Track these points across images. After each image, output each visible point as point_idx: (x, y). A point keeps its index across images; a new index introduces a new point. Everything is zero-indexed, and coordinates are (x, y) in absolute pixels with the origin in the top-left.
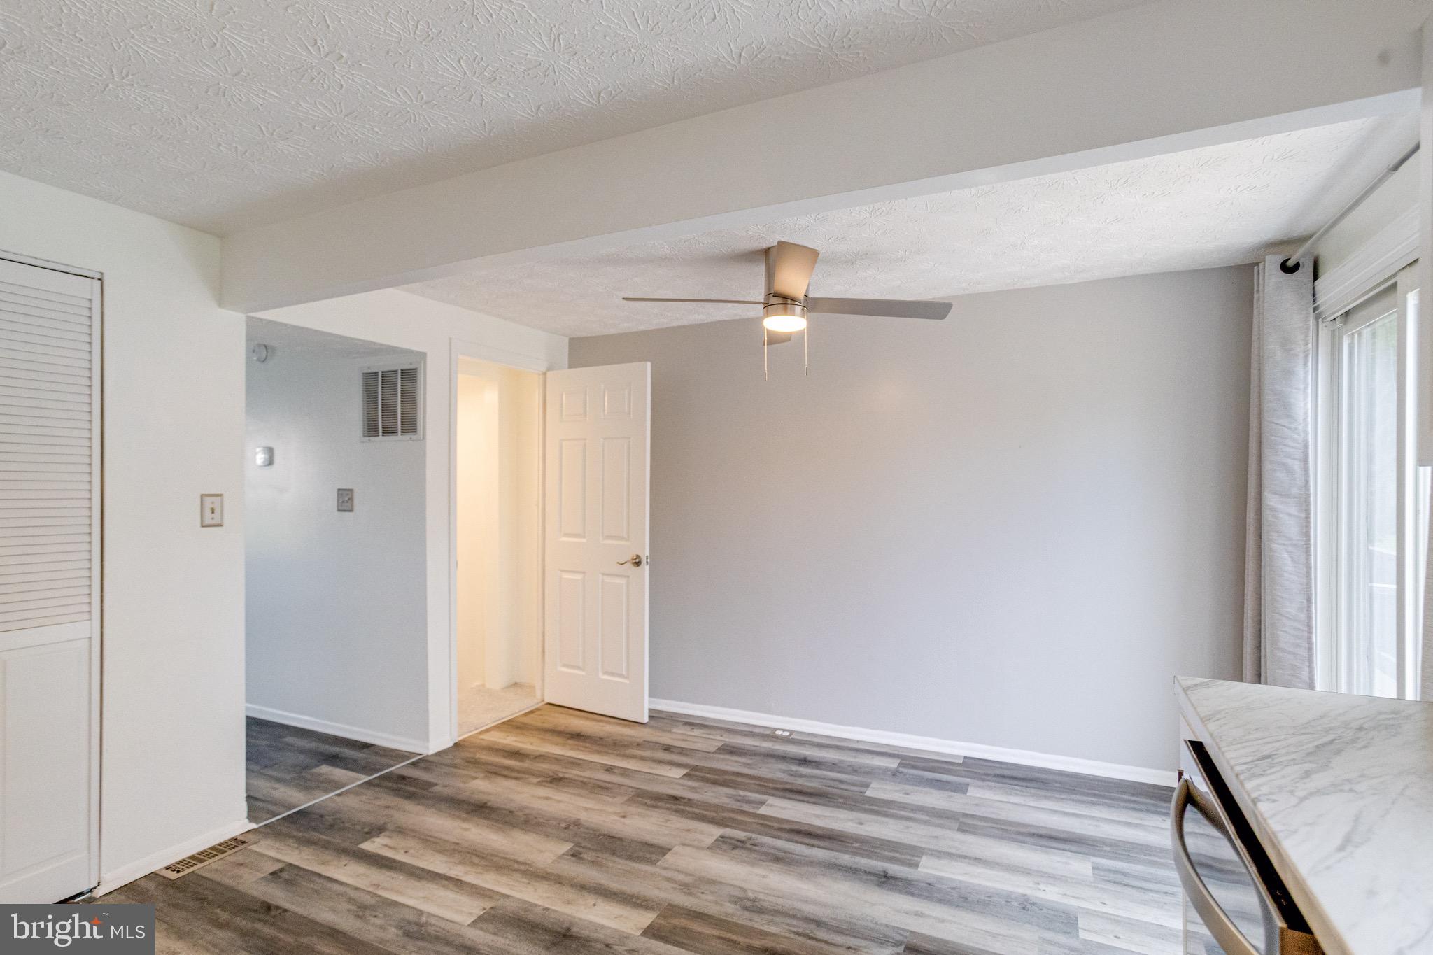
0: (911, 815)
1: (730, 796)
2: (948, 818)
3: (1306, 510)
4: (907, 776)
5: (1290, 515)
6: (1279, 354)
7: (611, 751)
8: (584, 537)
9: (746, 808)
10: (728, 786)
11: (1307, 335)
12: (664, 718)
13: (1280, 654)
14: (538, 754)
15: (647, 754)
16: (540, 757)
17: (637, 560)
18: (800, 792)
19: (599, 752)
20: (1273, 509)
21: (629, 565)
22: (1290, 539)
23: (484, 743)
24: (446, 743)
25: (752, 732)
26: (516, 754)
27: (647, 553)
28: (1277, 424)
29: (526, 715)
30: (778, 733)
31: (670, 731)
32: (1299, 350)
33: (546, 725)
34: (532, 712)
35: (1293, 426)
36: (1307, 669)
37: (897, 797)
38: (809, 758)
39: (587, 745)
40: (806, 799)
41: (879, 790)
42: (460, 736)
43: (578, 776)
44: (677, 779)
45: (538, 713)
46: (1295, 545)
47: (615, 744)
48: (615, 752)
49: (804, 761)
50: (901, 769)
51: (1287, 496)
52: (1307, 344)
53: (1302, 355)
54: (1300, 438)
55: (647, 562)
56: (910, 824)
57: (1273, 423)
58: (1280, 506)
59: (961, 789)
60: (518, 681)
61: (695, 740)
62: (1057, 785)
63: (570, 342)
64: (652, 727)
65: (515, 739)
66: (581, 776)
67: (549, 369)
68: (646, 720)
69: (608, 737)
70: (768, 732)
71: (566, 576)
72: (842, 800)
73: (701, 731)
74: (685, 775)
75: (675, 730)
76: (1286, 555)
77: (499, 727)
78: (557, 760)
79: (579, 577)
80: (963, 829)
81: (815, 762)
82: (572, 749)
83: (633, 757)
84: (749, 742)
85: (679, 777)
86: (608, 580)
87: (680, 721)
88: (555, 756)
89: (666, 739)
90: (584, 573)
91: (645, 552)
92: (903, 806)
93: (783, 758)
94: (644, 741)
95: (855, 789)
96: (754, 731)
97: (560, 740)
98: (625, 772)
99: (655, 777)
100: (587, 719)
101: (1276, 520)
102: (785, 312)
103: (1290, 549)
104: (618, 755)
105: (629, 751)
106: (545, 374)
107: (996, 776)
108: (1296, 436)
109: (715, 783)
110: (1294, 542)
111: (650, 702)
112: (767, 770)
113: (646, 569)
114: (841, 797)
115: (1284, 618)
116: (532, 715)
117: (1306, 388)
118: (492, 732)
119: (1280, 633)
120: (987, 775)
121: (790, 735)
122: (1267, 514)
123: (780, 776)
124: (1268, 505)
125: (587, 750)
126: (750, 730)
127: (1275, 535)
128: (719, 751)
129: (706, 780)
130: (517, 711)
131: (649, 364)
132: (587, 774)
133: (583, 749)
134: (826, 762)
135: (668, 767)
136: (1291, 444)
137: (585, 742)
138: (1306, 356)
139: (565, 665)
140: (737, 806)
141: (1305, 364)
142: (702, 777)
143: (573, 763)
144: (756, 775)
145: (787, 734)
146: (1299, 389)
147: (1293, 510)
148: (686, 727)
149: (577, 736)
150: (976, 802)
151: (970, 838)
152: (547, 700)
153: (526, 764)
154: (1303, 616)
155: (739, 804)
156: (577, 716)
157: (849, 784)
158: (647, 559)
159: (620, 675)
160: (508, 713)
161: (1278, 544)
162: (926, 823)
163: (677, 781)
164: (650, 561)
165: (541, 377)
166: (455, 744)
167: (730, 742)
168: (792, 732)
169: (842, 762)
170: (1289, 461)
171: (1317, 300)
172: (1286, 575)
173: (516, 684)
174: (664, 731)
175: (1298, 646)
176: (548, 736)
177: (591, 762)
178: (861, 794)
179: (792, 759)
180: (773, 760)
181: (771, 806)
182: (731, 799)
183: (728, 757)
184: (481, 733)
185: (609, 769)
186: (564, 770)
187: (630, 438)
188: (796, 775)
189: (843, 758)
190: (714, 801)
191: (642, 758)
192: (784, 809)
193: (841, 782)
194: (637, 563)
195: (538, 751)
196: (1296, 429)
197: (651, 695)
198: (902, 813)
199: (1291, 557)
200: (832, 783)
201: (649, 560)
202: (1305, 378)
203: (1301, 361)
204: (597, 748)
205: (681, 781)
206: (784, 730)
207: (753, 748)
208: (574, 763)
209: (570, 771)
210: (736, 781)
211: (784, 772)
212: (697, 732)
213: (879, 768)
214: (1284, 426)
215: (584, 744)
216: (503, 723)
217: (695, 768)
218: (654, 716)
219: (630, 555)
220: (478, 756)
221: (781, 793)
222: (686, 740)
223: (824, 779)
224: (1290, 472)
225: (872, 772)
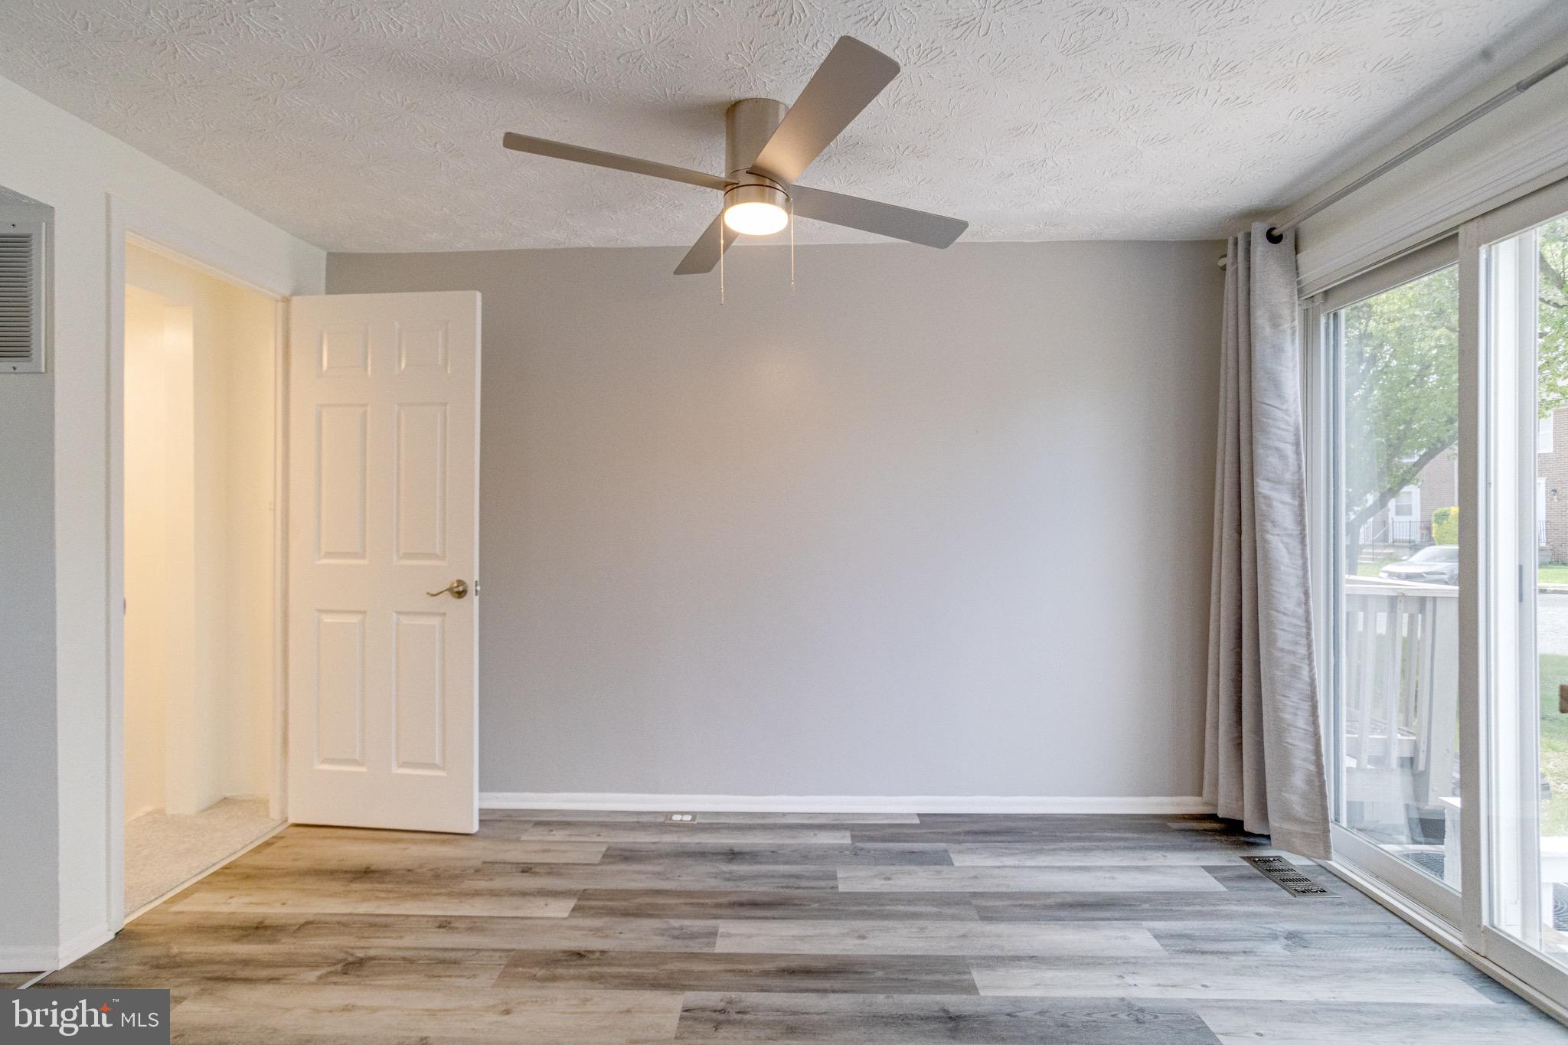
0: (911, 909)
1: (662, 933)
2: (958, 904)
3: (1299, 497)
4: (872, 852)
5: (1283, 503)
6: (1268, 330)
7: (434, 891)
8: (363, 557)
9: (695, 947)
10: (650, 916)
11: (1293, 312)
12: (500, 821)
13: (1278, 654)
14: (302, 921)
15: (498, 883)
16: (307, 927)
17: (461, 589)
18: (754, 904)
19: (415, 896)
20: (1266, 497)
21: (447, 595)
22: (1285, 529)
23: (185, 920)
24: (99, 935)
25: (638, 822)
26: (258, 929)
27: (477, 578)
28: (1267, 404)
29: (258, 850)
30: (676, 818)
31: (518, 840)
32: (1286, 326)
33: (302, 864)
34: (268, 844)
35: (1284, 407)
36: (1307, 668)
37: (877, 885)
38: (736, 850)
39: (390, 886)
40: (769, 913)
41: (854, 880)
42: (126, 916)
43: (393, 948)
44: (565, 919)
45: (281, 843)
46: (1290, 535)
47: (437, 876)
48: (443, 891)
49: (733, 855)
50: (860, 845)
51: (1280, 482)
52: (1293, 320)
53: (1289, 331)
54: (1291, 420)
55: (476, 591)
56: (921, 923)
57: (1264, 403)
58: (1274, 494)
59: (942, 859)
60: (228, 795)
61: (563, 847)
62: (1035, 833)
63: (328, 259)
64: (485, 838)
65: (247, 899)
66: (399, 949)
67: (296, 292)
68: (475, 828)
69: (421, 866)
70: (661, 820)
71: (328, 619)
72: (815, 906)
73: (567, 832)
74: (573, 910)
75: (524, 838)
76: (1281, 546)
77: (209, 883)
78: (343, 925)
79: (355, 619)
80: (988, 916)
81: (747, 853)
82: (365, 900)
83: (476, 894)
84: (643, 839)
85: (566, 915)
86: (405, 620)
87: (530, 821)
88: (336, 919)
89: (516, 854)
90: (364, 612)
91: (472, 576)
92: (897, 898)
93: (702, 855)
94: (485, 863)
95: (822, 883)
96: (641, 820)
97: (336, 886)
98: (475, 925)
99: (529, 922)
100: (374, 840)
101: (1269, 509)
102: (762, 199)
103: (1285, 539)
104: (450, 895)
105: (468, 885)
106: (287, 301)
107: (968, 833)
108: (1287, 418)
109: (626, 914)
110: (1289, 532)
111: (480, 799)
112: (690, 878)
113: (473, 601)
114: (813, 900)
115: (1282, 615)
116: (269, 850)
117: (1295, 366)
118: (196, 895)
119: (1277, 631)
120: (958, 834)
121: (693, 819)
122: (1260, 503)
123: (712, 884)
124: (1260, 493)
125: (392, 895)
126: (635, 820)
127: (1269, 526)
128: (606, 860)
129: (611, 912)
130: (239, 847)
131: (479, 295)
132: (409, 941)
133: (382, 895)
134: (760, 852)
135: (540, 902)
136: (1283, 426)
137: (383, 882)
138: (1293, 333)
139: (327, 761)
140: (678, 946)
141: (1293, 341)
142: (601, 908)
143: (372, 925)
144: (678, 889)
145: (688, 818)
146: (1287, 367)
147: (1287, 498)
148: (541, 829)
149: (366, 874)
150: (972, 874)
151: (1002, 928)
152: (292, 820)
153: (284, 947)
154: (1301, 611)
155: (678, 942)
156: (356, 839)
157: (808, 878)
158: (476, 585)
159: (432, 766)
160: (221, 857)
161: (1272, 534)
162: (939, 917)
163: (566, 923)
164: (481, 589)
165: (280, 304)
166: (117, 934)
167: (617, 843)
168: (694, 814)
169: (781, 846)
170: (1282, 445)
171: (1300, 274)
172: (1282, 568)
173: (225, 801)
174: (509, 840)
175: (1297, 643)
176: (310, 883)
177: (408, 916)
178: (834, 891)
179: (713, 854)
180: (689, 861)
181: (729, 935)
182: (665, 938)
183: (623, 867)
184: (173, 901)
185: (445, 924)
186: (362, 943)
187: (445, 404)
188: (731, 878)
189: (781, 842)
190: (641, 946)
191: (493, 894)
192: (750, 936)
193: (798, 877)
194: (460, 594)
195: (302, 914)
196: (1287, 410)
197: (481, 790)
198: (901, 908)
199: (1287, 549)
200: (792, 882)
201: (479, 588)
202: (1294, 356)
203: (1289, 338)
204: (409, 888)
205: (574, 922)
206: (683, 813)
207: (653, 847)
208: (377, 925)
209: (376, 942)
210: (658, 905)
211: (716, 876)
212: (559, 835)
213: (832, 847)
214: (1276, 407)
215: (384, 886)
216: (216, 874)
217: (584, 895)
218: (488, 818)
219: (450, 580)
220: (175, 950)
221: (729, 912)
222: (549, 851)
223: (773, 877)
224: (1283, 457)
225: (825, 855)
